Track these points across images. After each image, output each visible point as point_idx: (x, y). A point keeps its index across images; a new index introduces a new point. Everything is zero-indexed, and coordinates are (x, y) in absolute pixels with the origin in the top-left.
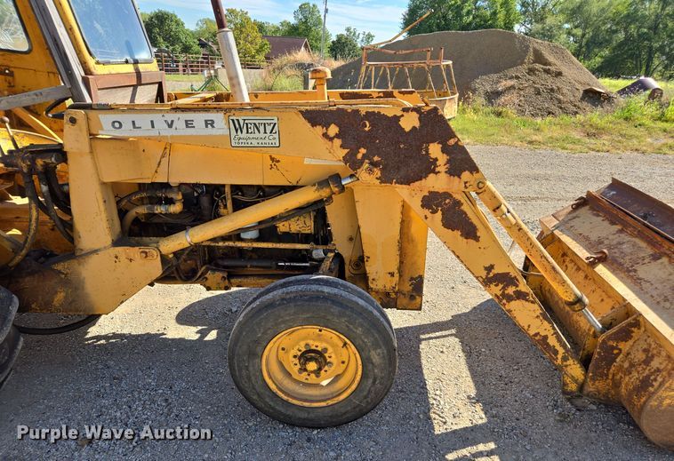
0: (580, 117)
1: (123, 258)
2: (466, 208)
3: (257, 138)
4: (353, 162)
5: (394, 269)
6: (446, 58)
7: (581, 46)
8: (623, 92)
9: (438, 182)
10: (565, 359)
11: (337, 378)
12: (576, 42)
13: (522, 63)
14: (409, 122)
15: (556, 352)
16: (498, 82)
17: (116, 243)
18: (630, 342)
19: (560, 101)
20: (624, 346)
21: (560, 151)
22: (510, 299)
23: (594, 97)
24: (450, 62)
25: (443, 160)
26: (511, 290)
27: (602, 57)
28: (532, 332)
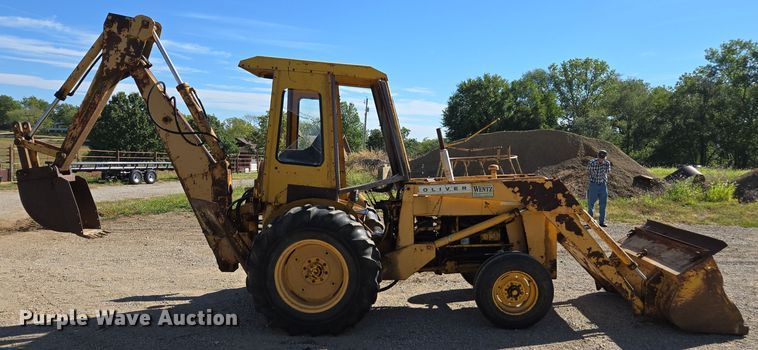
0: (634, 199)
1: (418, 250)
2: (575, 221)
3: (483, 194)
4: (525, 202)
5: (543, 254)
6: (513, 154)
7: (628, 137)
8: (668, 178)
9: (562, 210)
10: (632, 296)
11: (525, 302)
12: (622, 133)
13: (576, 156)
14: (548, 185)
15: (627, 292)
16: (557, 172)
17: (415, 243)
18: (661, 284)
19: (614, 187)
20: (659, 286)
21: (621, 224)
22: (601, 264)
23: (643, 183)
24: (516, 157)
25: (563, 200)
26: (601, 260)
27: (652, 147)
28: (614, 282)
